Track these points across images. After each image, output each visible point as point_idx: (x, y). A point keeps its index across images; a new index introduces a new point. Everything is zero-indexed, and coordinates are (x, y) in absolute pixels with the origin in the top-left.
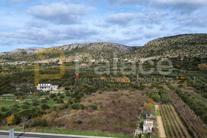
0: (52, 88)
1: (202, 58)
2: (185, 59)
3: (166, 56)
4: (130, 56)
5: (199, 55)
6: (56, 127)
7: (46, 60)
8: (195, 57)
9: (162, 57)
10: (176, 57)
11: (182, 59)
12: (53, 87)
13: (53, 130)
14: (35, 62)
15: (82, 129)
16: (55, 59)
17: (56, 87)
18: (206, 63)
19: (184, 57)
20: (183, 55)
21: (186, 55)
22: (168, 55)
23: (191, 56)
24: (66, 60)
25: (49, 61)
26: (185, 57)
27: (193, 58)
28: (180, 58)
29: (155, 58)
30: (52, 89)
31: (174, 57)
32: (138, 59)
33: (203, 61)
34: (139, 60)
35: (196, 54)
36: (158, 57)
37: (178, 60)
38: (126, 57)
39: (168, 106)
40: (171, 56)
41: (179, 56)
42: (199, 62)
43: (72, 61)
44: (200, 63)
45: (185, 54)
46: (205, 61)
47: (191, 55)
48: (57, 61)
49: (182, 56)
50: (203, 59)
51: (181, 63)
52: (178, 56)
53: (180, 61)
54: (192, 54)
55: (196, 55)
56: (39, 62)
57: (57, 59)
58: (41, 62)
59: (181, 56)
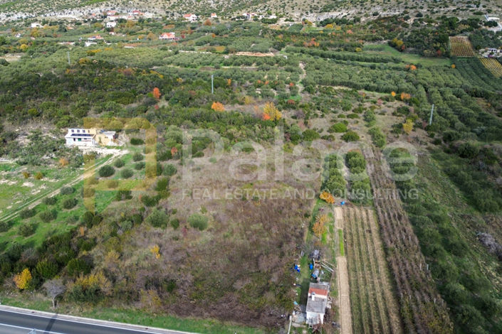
1: (460, 19)
2: (419, 20)
3: (373, 10)
4: (284, 7)
5: (454, 11)
7: (75, 10)
8: (443, 17)
9: (363, 11)
10: (397, 13)
11: (410, 21)
14: (48, 15)
16: (97, 9)
18: (469, 34)
19: (417, 16)
20: (415, 8)
21: (422, 8)
22: (378, 9)
23: (433, 13)
24: (125, 14)
25: (81, 14)
26: (419, 15)
27: (438, 18)
28: (407, 18)
29: (345, 14)
31: (392, 13)
32: (302, 15)
33: (463, 27)
34: (304, 20)
35: (447, 7)
36: (353, 11)
37: (400, 22)
38: (274, 10)
40: (385, 10)
41: (405, 12)
42: (451, 32)
43: (138, 17)
44: (453, 35)
45: (420, 5)
46: (467, 27)
47: (435, 10)
48: (102, 14)
49: (413, 11)
50: (464, 22)
51: (406, 34)
52: (402, 11)
53: (406, 26)
54: (437, 6)
55: (446, 9)
56: (60, 16)
57: (103, 8)
58: (63, 16)
59: (408, 10)
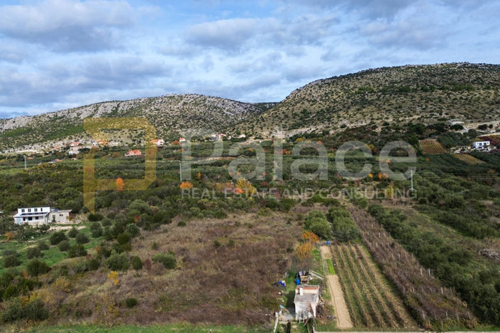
0: (54, 217)
1: (426, 125)
2: (387, 128)
3: (340, 123)
4: (252, 128)
5: (418, 119)
6: (71, 320)
7: (36, 145)
8: (410, 124)
9: (330, 125)
10: (364, 124)
11: (379, 130)
12: (57, 215)
13: (61, 328)
14: (6, 152)
15: (140, 320)
16: (61, 142)
17: (66, 213)
18: (437, 137)
19: (384, 125)
20: (381, 118)
21: (387, 118)
22: (345, 122)
23: (399, 122)
24: (89, 145)
25: (43, 148)
26: (386, 124)
27: (405, 125)
28: (375, 127)
29: (313, 129)
30: (54, 221)
31: (359, 125)
32: (271, 133)
33: (430, 131)
34: (273, 137)
35: (411, 116)
36: (321, 127)
37: (368, 132)
38: (242, 131)
39: (353, 248)
40: (352, 123)
41: (372, 123)
42: (420, 136)
43: (103, 146)
44: (422, 139)
45: (385, 116)
46: (434, 131)
47: (400, 119)
48: (65, 146)
49: (379, 121)
50: (430, 127)
51: (376, 141)
52: (369, 122)
53: (375, 134)
54: (402, 116)
55: (411, 118)
56: (19, 151)
57: (66, 141)
58: (23, 151)
59: (375, 121)
